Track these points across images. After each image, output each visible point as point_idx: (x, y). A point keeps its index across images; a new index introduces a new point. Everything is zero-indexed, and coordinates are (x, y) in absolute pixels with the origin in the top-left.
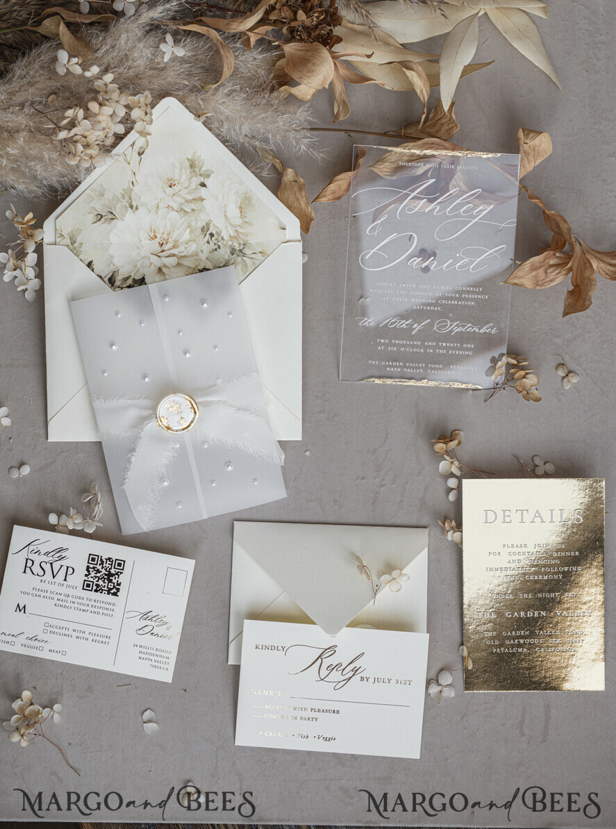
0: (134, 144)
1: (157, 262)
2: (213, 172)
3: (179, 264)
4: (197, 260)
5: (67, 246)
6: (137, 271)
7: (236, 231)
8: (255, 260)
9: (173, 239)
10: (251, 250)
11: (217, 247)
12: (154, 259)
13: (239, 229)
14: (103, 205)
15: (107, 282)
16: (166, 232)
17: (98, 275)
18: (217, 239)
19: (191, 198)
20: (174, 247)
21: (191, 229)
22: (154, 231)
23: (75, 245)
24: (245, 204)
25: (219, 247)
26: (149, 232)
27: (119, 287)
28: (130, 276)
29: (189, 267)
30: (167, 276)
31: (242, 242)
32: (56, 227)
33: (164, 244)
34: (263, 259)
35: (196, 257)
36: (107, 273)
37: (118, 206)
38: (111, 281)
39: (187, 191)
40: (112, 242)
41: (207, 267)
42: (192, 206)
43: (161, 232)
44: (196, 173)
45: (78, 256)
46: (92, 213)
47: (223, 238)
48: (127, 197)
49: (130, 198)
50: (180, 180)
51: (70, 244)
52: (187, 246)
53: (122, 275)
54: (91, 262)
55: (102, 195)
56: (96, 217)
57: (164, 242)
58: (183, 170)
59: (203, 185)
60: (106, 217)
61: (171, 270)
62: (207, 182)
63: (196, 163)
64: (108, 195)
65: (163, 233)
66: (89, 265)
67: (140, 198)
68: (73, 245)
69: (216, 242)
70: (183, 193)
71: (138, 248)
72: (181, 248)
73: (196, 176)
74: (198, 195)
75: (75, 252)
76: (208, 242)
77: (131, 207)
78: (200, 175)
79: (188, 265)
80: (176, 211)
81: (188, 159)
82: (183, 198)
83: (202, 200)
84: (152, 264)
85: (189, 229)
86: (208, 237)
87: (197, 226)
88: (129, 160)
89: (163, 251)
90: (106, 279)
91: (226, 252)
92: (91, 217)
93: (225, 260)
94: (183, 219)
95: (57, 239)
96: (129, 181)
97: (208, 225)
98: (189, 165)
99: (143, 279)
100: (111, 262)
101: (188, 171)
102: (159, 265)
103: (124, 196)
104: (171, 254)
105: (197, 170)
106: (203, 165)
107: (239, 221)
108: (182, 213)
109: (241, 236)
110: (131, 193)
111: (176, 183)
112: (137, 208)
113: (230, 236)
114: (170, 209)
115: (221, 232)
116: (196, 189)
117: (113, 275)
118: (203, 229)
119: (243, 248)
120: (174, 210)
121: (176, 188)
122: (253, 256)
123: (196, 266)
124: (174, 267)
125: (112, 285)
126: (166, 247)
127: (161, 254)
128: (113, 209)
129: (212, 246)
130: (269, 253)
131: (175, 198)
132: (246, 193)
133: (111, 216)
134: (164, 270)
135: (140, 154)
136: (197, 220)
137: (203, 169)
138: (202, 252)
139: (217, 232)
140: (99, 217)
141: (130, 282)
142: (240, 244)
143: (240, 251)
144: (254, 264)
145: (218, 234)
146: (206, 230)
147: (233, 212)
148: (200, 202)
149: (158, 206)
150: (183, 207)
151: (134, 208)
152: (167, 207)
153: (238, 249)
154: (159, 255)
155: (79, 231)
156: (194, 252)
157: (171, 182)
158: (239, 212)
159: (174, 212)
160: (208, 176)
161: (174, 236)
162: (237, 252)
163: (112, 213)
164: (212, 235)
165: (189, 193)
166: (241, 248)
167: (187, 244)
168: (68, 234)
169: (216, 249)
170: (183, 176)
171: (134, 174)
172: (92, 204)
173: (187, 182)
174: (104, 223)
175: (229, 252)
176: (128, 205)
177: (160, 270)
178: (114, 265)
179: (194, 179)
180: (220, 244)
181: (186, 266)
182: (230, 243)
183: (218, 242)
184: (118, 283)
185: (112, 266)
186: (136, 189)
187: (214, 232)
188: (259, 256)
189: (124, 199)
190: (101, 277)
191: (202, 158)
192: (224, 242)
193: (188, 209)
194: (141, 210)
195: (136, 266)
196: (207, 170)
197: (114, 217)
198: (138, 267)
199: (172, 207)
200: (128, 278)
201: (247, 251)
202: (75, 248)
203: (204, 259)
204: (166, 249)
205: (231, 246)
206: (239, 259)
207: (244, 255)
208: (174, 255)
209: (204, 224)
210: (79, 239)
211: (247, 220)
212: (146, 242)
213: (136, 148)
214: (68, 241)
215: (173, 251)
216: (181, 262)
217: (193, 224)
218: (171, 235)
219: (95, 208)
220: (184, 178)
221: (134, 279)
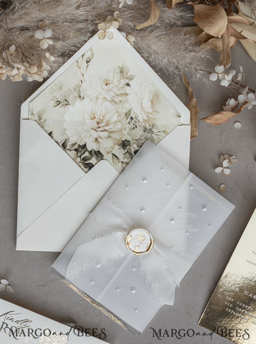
0: (84, 55)
1: (95, 134)
2: (135, 77)
3: (109, 137)
4: (121, 134)
5: (36, 121)
6: (81, 140)
7: (148, 116)
8: (159, 136)
9: (106, 120)
10: (157, 129)
11: (135, 126)
12: (93, 132)
13: (150, 115)
14: (61, 95)
15: (62, 146)
16: (102, 115)
17: (55, 141)
18: (135, 121)
19: (120, 93)
20: (107, 125)
21: (118, 114)
22: (94, 114)
23: (41, 121)
24: (155, 99)
25: (136, 127)
26: (91, 114)
27: (69, 150)
28: (77, 143)
29: (116, 139)
30: (101, 144)
31: (151, 124)
32: (29, 108)
33: (100, 123)
34: (165, 135)
35: (121, 133)
36: (61, 140)
37: (71, 96)
38: (64, 146)
39: (117, 89)
40: (66, 120)
41: (127, 139)
42: (120, 98)
43: (99, 115)
44: (124, 76)
45: (43, 128)
46: (54, 100)
47: (139, 121)
48: (77, 90)
49: (79, 91)
50: (113, 81)
51: (38, 120)
52: (115, 125)
53: (71, 142)
54: (51, 132)
55: (61, 88)
56: (56, 103)
57: (100, 121)
58: (116, 74)
59: (128, 85)
60: (63, 103)
61: (104, 140)
62: (131, 83)
63: (124, 70)
64: (65, 89)
65: (100, 115)
66: (50, 134)
67: (86, 91)
68: (40, 122)
69: (134, 123)
70: (115, 90)
71: (83, 125)
72: (111, 126)
73: (124, 79)
74: (124, 92)
75: (41, 125)
76: (129, 123)
77: (80, 97)
78: (127, 78)
79: (115, 138)
80: (109, 101)
81: (119, 67)
82: (114, 93)
83: (127, 94)
84: (91, 135)
85: (117, 113)
86: (129, 119)
87: (123, 112)
88: (80, 65)
89: (99, 127)
90: (61, 144)
91: (140, 130)
92: (53, 103)
93: (139, 135)
94: (114, 106)
95: (30, 116)
96: (79, 80)
97: (130, 111)
98: (119, 71)
99: (85, 146)
100: (65, 133)
101: (119, 75)
102: (96, 137)
103: (75, 89)
104: (104, 129)
105: (125, 75)
106: (129, 71)
107: (151, 110)
108: (113, 103)
109: (151, 120)
110: (80, 88)
111: (110, 82)
112: (83, 98)
113: (144, 120)
114: (105, 100)
115: (138, 116)
116: (123, 87)
117: (65, 141)
118: (126, 114)
119: (152, 128)
120: (108, 100)
121: (110, 86)
122: (158, 133)
123: (121, 139)
124: (106, 138)
125: (65, 148)
126: (101, 125)
127: (97, 129)
128: (68, 98)
129: (131, 125)
130: (168, 132)
131: (109, 92)
132: (156, 92)
133: (66, 103)
134: (99, 140)
135: (87, 62)
136: (123, 108)
137: (128, 75)
138: (125, 129)
139: (135, 117)
140: (58, 103)
141: (76, 147)
142: (150, 125)
143: (150, 130)
144: (158, 138)
145: (136, 118)
146: (128, 115)
147: (147, 104)
148: (125, 96)
149: (97, 97)
150: (114, 99)
151: (81, 98)
152: (103, 99)
153: (148, 128)
154: (96, 129)
155: (45, 111)
156: (120, 129)
157: (107, 82)
158: (151, 104)
159: (108, 102)
160: (132, 79)
161: (107, 118)
162: (148, 130)
163: (66, 100)
164: (132, 118)
165: (118, 90)
166: (151, 128)
167: (115, 123)
168: (37, 113)
169: (134, 128)
170: (115, 78)
171: (83, 75)
172: (54, 94)
173: (118, 82)
174: (61, 107)
175: (142, 130)
176: (77, 96)
177: (96, 140)
178: (66, 135)
179: (123, 80)
180: (137, 124)
181: (114, 138)
182: (144, 124)
183: (136, 123)
184: (68, 147)
185: (65, 136)
186: (84, 85)
187: (133, 117)
188: (162, 134)
189: (75, 91)
190: (57, 142)
191: (128, 67)
192: (140, 124)
193: (117, 101)
194: (86, 100)
195: (81, 136)
196: (132, 75)
197: (68, 103)
198: (82, 137)
199: (107, 98)
200: (75, 144)
201: (155, 130)
202: (41, 123)
203: (126, 134)
204: (101, 126)
205: (144, 126)
206: (149, 135)
207: (152, 132)
208: (106, 130)
209: (127, 111)
210: (44, 117)
211: (155, 109)
212: (88, 121)
213: (85, 58)
214: (36, 118)
215: (106, 128)
216: (110, 135)
217: (120, 110)
218: (105, 117)
219: (55, 97)
220: (116, 79)
221: (79, 145)
